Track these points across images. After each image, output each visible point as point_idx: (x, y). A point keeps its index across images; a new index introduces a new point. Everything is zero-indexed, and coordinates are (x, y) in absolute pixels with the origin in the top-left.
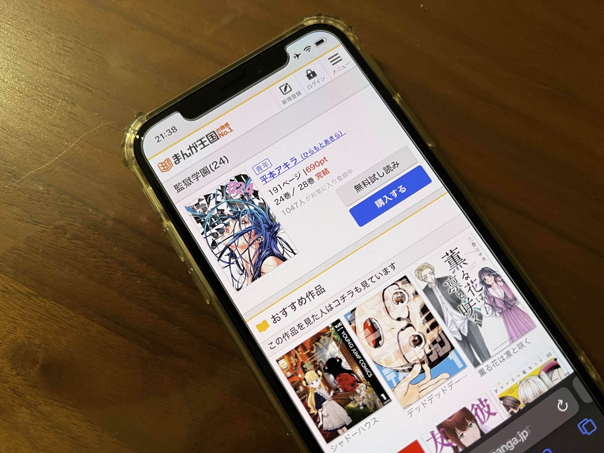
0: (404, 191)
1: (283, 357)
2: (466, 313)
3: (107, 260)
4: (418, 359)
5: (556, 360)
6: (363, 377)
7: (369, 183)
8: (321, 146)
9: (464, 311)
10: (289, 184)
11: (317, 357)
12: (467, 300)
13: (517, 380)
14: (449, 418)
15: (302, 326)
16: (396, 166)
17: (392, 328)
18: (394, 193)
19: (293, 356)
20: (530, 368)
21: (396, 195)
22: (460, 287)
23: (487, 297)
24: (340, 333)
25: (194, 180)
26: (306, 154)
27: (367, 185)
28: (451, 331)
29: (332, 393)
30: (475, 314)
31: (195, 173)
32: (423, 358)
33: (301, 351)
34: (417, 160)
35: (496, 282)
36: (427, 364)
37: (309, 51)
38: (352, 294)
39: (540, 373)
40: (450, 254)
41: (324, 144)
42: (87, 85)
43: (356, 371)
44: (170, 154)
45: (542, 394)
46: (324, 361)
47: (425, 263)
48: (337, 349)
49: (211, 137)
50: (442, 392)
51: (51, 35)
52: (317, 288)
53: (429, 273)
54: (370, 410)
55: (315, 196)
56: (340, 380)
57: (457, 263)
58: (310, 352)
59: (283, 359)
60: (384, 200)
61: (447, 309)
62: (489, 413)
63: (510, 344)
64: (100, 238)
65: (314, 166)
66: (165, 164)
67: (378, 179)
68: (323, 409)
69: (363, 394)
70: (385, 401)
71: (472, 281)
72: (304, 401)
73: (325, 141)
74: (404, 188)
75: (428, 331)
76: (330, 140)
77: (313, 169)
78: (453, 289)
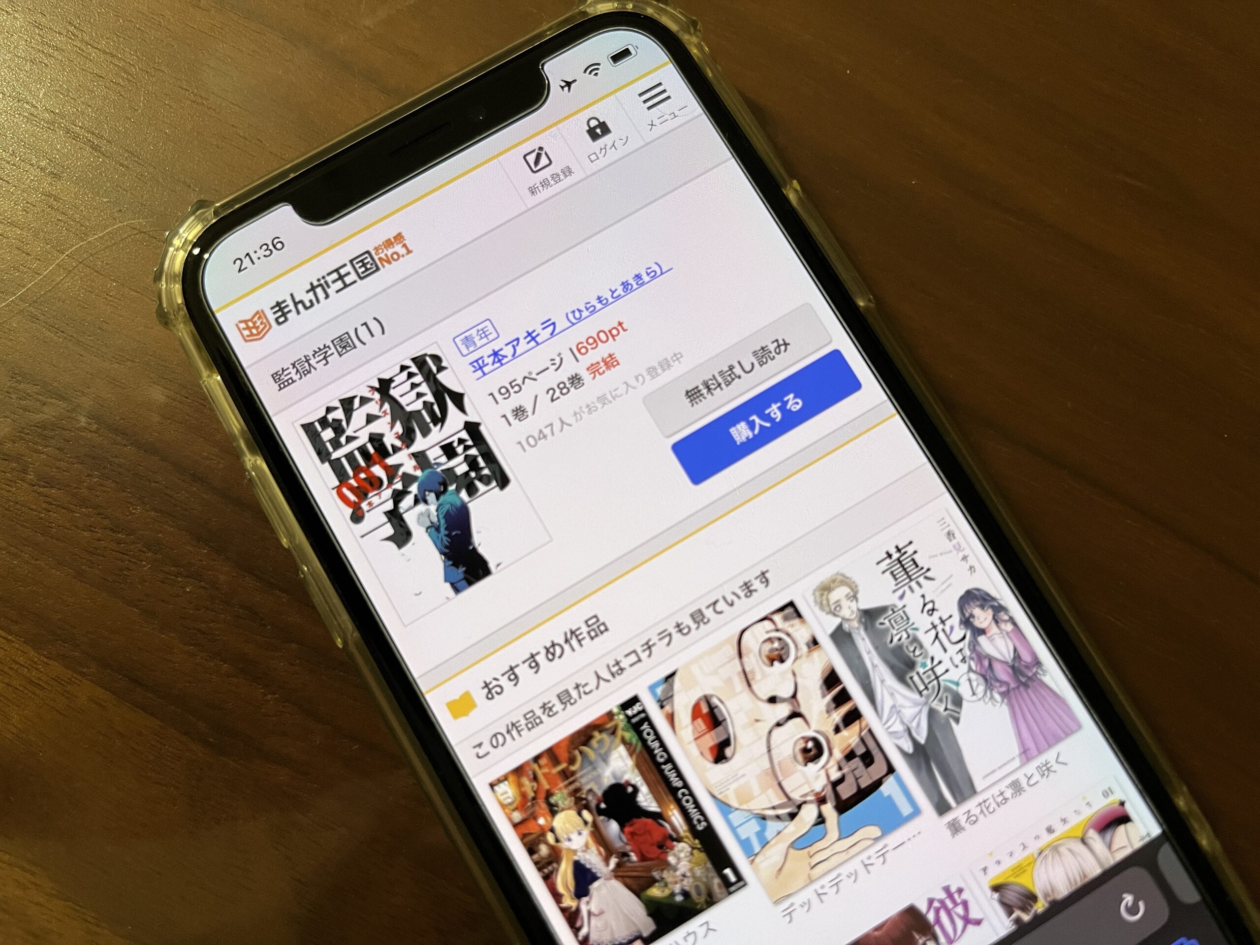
0: (798, 407)
1: (505, 778)
2: (925, 692)
3: (120, 535)
4: (812, 791)
5: (1122, 804)
6: (685, 827)
7: (719, 385)
8: (615, 295)
9: (922, 687)
10: (535, 380)
11: (583, 781)
12: (929, 662)
13: (1034, 847)
14: (877, 929)
15: (550, 709)
16: (783, 348)
17: (757, 721)
18: (774, 411)
19: (528, 776)
20: (1064, 821)
21: (778, 416)
22: (915, 632)
23: (974, 655)
24: (636, 728)
25: (318, 362)
26: (577, 315)
27: (715, 389)
28: (891, 730)
29: (613, 861)
30: (945, 695)
31: (322, 347)
32: (823, 790)
33: (546, 765)
34: (831, 337)
35: (997, 622)
36: (832, 803)
37: (596, 74)
38: (667, 640)
39: (1085, 833)
40: (896, 556)
41: (620, 291)
42: (88, 132)
43: (670, 813)
44: (264, 301)
45: (1087, 880)
46: (599, 789)
47: (837, 574)
48: (630, 763)
49: (361, 264)
50: (861, 870)
51: (14, 17)
52: (590, 623)
53: (847, 595)
54: (697, 904)
55: (595, 411)
56: (633, 834)
57: (909, 577)
58: (567, 768)
59: (506, 782)
60: (752, 425)
61: (882, 681)
62: (967, 921)
63: (1022, 765)
64: (104, 486)
65: (595, 341)
66: (254, 323)
67: (739, 377)
68: (590, 898)
69: (684, 867)
70: (733, 884)
71: (944, 618)
72: (548, 879)
73: (623, 284)
74: (799, 400)
75: (837, 730)
76: (634, 283)
77: (592, 349)
78: (898, 637)
